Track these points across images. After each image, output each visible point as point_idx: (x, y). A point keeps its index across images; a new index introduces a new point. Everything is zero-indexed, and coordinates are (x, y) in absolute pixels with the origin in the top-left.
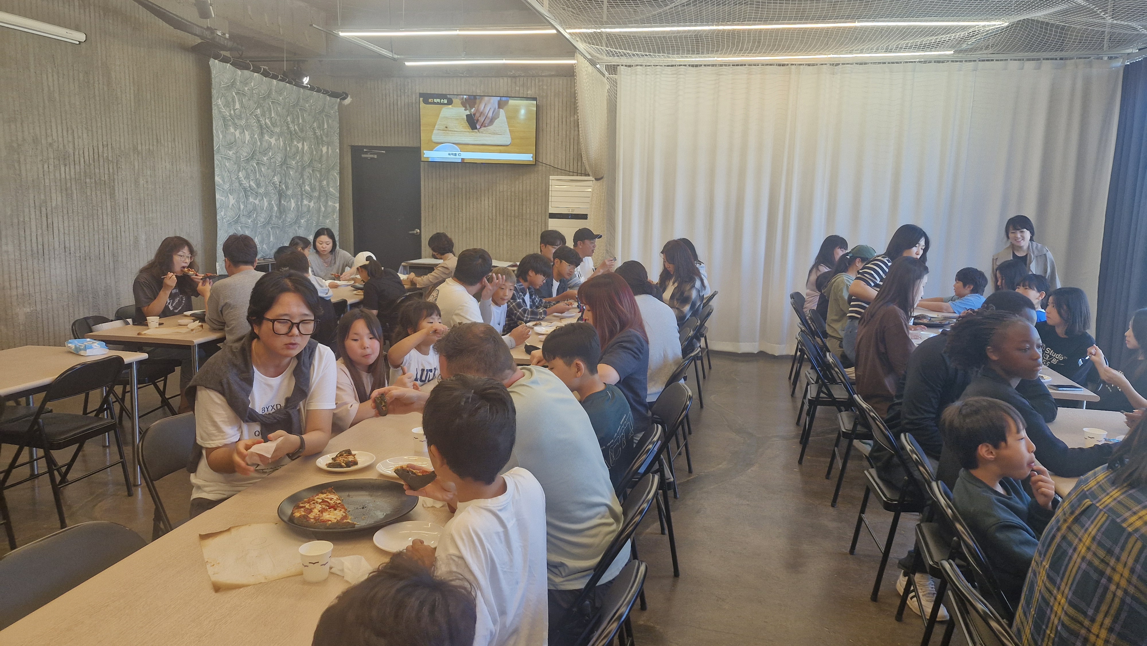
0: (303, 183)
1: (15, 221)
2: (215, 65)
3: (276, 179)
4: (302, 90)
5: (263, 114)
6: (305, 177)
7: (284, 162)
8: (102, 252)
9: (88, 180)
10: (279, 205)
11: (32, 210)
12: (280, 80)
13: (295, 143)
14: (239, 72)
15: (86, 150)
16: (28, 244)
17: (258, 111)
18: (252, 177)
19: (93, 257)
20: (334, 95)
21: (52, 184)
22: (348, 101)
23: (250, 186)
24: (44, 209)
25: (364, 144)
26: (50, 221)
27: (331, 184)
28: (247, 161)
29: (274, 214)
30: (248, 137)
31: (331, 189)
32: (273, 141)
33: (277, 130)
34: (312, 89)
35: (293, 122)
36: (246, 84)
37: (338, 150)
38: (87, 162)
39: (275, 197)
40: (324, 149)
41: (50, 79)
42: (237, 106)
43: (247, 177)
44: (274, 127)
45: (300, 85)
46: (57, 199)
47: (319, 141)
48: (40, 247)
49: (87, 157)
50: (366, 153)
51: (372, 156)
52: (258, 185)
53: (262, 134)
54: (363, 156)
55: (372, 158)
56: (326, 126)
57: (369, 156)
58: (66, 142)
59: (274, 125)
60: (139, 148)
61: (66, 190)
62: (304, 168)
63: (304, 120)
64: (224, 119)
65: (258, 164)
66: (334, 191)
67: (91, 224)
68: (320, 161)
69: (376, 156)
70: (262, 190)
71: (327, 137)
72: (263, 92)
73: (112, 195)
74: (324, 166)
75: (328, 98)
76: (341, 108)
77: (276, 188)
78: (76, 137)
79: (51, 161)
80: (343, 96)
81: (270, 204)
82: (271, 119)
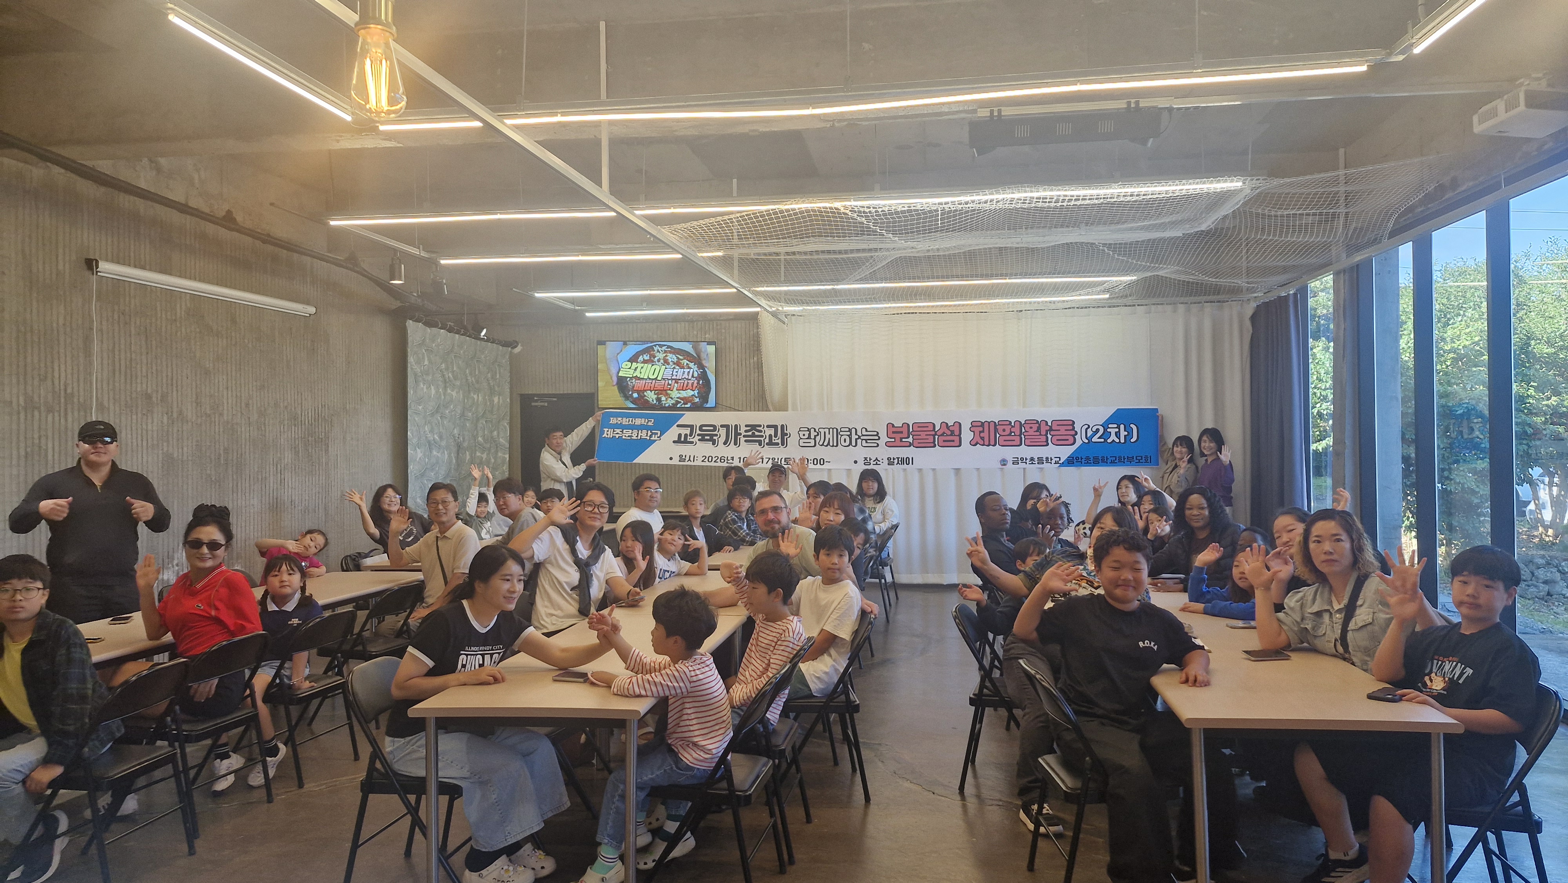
0: (477, 434)
1: (260, 477)
2: (410, 324)
3: (456, 432)
4: (479, 342)
5: (447, 369)
6: (479, 428)
7: (463, 415)
8: (317, 505)
9: (310, 438)
10: (457, 458)
11: (272, 467)
12: (462, 335)
13: (472, 395)
14: (428, 330)
15: (310, 410)
16: (267, 499)
17: (443, 366)
18: (436, 431)
19: (310, 511)
20: (506, 344)
21: (286, 443)
22: (518, 349)
23: (434, 440)
24: (279, 466)
25: (534, 392)
26: (282, 476)
27: (502, 435)
28: (432, 415)
29: (453, 467)
30: (433, 391)
31: (501, 440)
32: (454, 394)
33: (458, 383)
34: (487, 341)
35: (471, 374)
36: (433, 342)
37: (508, 400)
38: (310, 422)
39: (454, 449)
40: (496, 400)
41: (288, 349)
42: (426, 362)
43: (432, 431)
44: (455, 380)
45: (478, 338)
46: (288, 457)
47: (492, 392)
48: (275, 501)
49: (310, 418)
50: (536, 401)
51: (542, 404)
52: (441, 437)
53: (445, 388)
54: (533, 404)
55: (541, 406)
56: (498, 377)
57: (539, 404)
58: (296, 405)
59: (455, 378)
60: (348, 408)
61: (295, 448)
62: (478, 420)
63: (479, 371)
64: (416, 375)
65: (441, 417)
66: (504, 441)
67: (310, 479)
68: (491, 412)
69: (546, 404)
70: (443, 443)
71: (499, 387)
72: (447, 347)
73: (327, 451)
74: (495, 416)
75: (501, 347)
76: (512, 356)
77: (455, 440)
78: (303, 399)
79: (286, 422)
80: (512, 344)
81: (449, 456)
82: (453, 372)
